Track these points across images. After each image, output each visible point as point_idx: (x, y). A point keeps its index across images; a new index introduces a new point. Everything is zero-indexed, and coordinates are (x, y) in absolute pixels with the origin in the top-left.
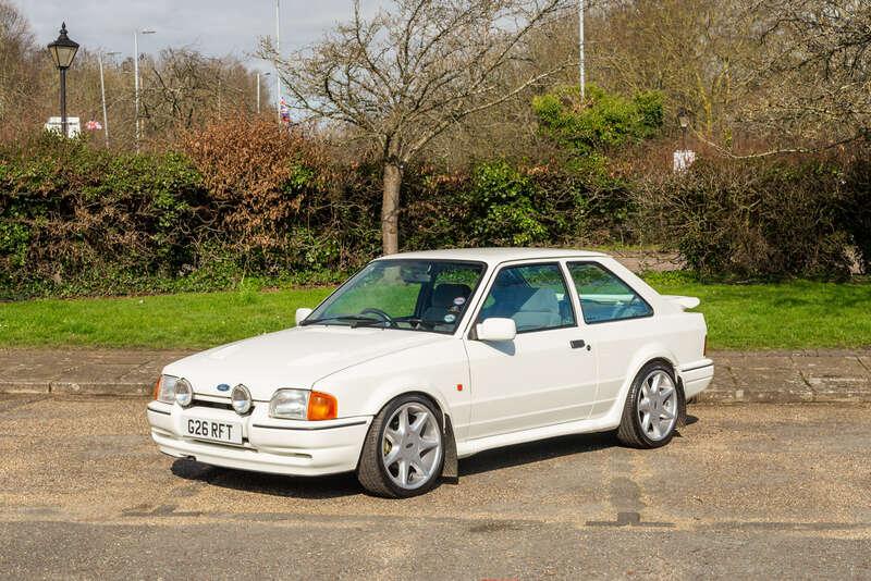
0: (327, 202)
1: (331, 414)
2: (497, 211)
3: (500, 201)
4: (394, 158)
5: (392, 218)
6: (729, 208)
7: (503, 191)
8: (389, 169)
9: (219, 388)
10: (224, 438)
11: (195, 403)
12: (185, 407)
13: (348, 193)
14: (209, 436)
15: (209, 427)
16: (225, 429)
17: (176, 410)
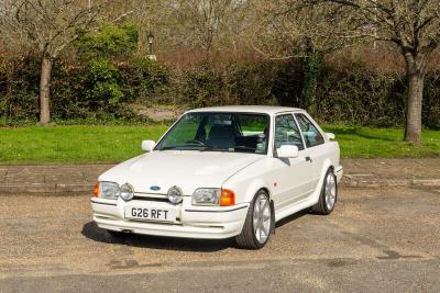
0: (6, 79)
1: (232, 203)
2: (100, 86)
3: (102, 80)
4: (48, 55)
5: (47, 89)
6: (222, 85)
7: (105, 75)
8: (45, 61)
9: (152, 188)
10: (162, 218)
11: (135, 198)
12: (127, 201)
13: (19, 74)
14: (149, 218)
15: (149, 213)
16: (163, 214)
17: (120, 202)
